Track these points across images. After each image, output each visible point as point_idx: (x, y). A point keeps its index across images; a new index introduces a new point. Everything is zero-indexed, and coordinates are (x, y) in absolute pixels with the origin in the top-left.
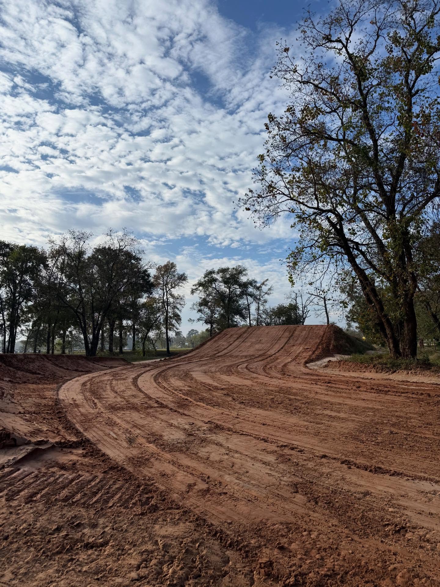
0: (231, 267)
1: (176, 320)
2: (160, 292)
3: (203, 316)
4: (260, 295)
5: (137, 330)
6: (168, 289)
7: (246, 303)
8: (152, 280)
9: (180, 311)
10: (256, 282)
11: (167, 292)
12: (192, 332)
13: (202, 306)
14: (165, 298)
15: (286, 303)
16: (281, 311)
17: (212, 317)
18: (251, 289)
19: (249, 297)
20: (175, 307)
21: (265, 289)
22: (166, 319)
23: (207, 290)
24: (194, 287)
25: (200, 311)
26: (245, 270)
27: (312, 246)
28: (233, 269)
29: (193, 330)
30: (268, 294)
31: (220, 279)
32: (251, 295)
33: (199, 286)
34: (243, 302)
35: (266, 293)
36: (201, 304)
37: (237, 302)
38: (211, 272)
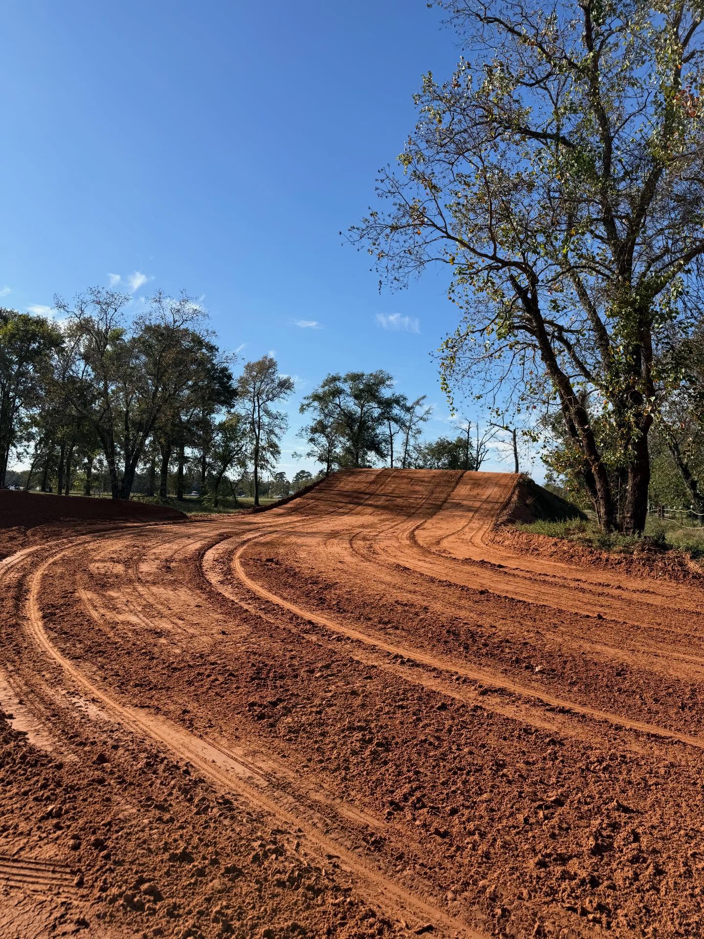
0: (367, 372)
1: (272, 453)
2: (249, 405)
3: (316, 449)
4: (411, 420)
5: (209, 464)
6: (261, 402)
7: (388, 433)
8: (235, 384)
9: (279, 439)
10: (405, 399)
11: (259, 406)
12: (301, 474)
13: (315, 432)
14: (256, 415)
15: (452, 437)
16: (442, 449)
17: (330, 451)
18: (396, 411)
19: (392, 423)
20: (272, 432)
21: (419, 411)
22: (256, 451)
23: (326, 407)
24: (306, 402)
25: (312, 440)
26: (389, 378)
27: (483, 330)
28: (371, 375)
29: (303, 472)
30: (425, 420)
31: (349, 391)
32: (396, 421)
33: (314, 400)
34: (382, 430)
35: (421, 419)
36: (314, 430)
37: (374, 430)
38: (335, 379)
